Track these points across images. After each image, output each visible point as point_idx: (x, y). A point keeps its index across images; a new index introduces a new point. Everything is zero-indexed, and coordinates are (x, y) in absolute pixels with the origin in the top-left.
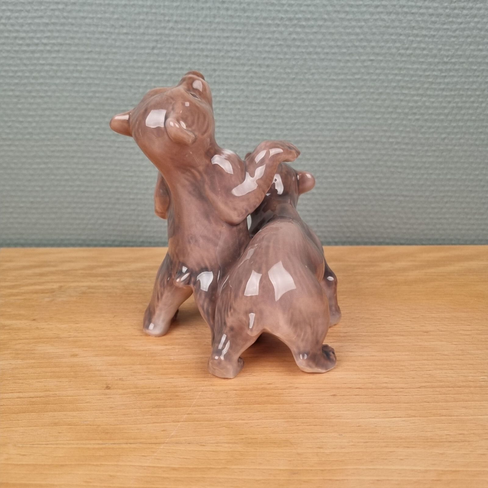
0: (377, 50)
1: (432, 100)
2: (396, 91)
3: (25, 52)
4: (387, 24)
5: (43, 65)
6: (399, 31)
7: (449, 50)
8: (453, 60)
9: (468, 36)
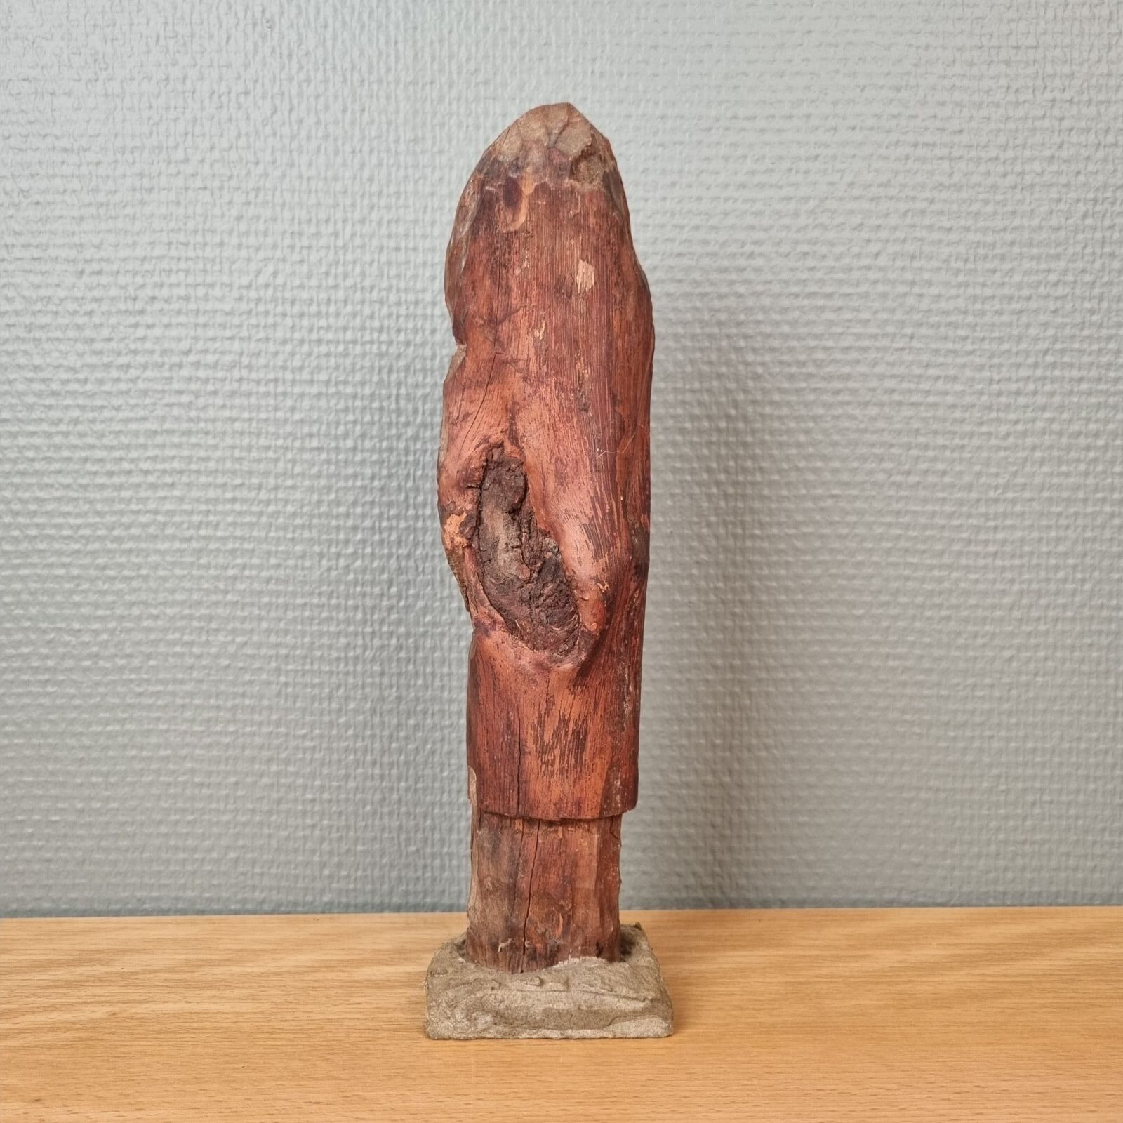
0: (845, 477)
1: (973, 576)
2: (892, 559)
3: (102, 487)
4: (862, 426)
5: (138, 512)
6: (887, 437)
7: (997, 475)
8: (1010, 495)
9: (1034, 448)
